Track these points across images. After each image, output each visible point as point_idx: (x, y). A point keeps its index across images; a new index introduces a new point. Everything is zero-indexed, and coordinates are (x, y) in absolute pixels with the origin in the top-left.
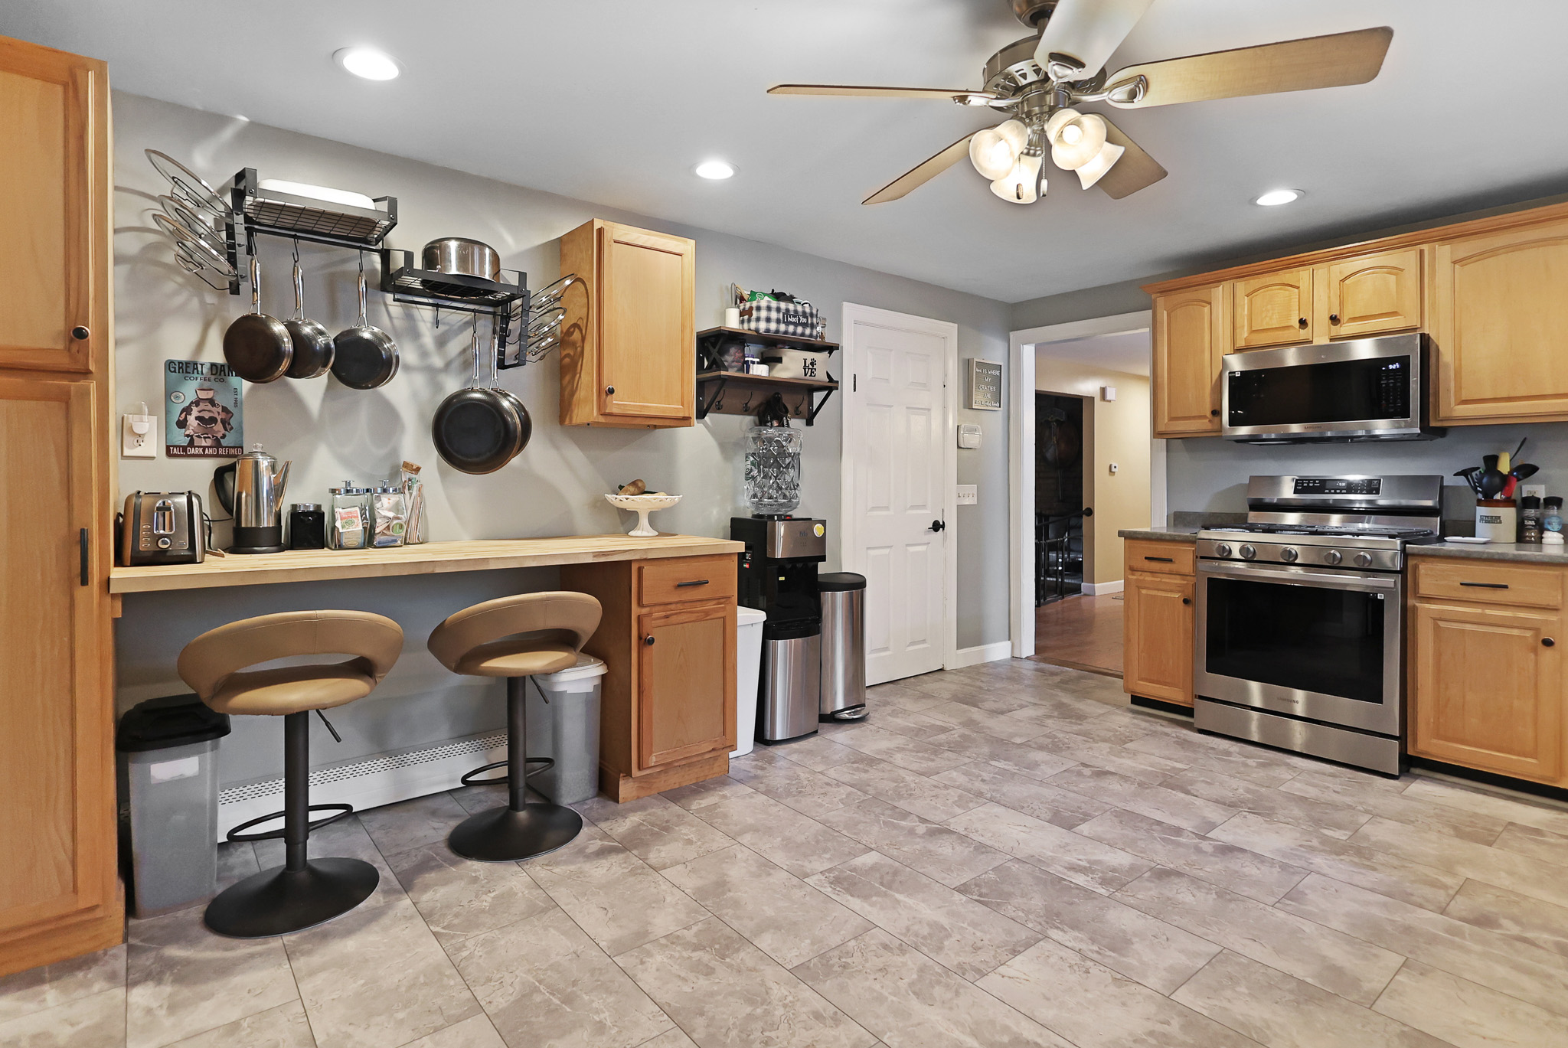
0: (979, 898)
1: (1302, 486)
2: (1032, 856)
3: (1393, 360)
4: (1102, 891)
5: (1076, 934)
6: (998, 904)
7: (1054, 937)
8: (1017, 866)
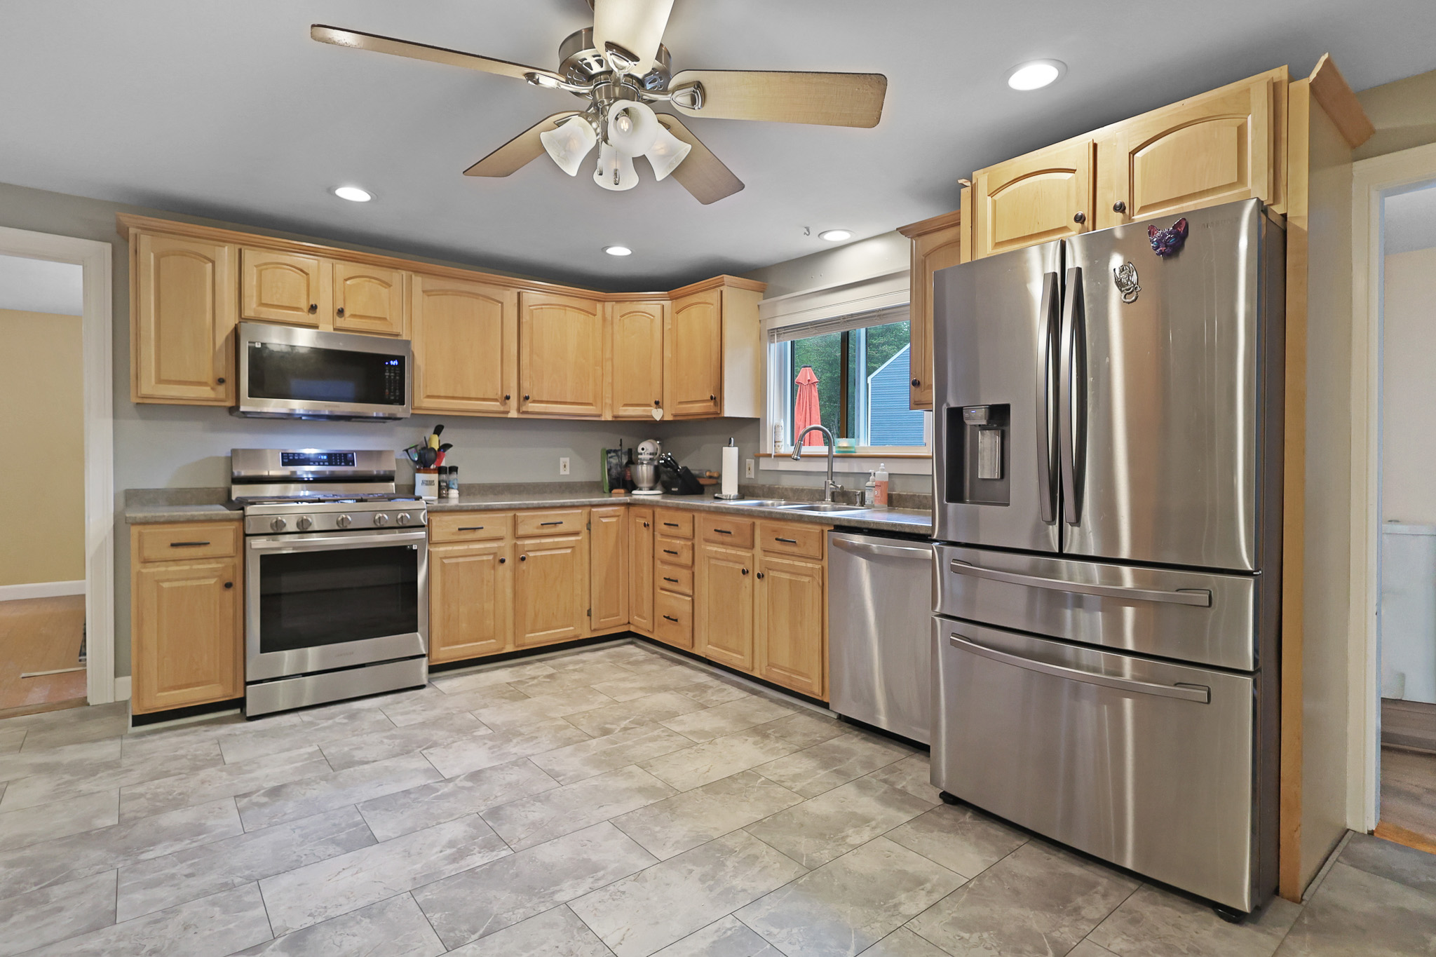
1: (288, 458)
3: (394, 358)
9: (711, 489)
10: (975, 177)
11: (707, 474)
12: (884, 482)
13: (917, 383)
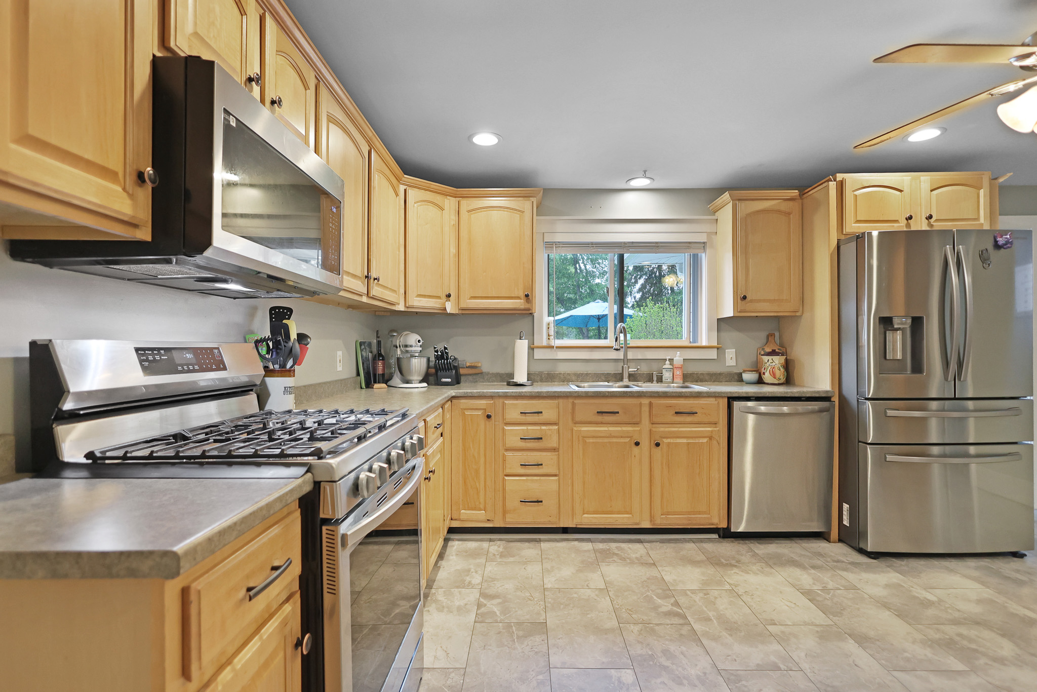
1: (147, 359)
9: (470, 378)
10: (840, 176)
11: (468, 364)
12: (682, 365)
13: (745, 298)
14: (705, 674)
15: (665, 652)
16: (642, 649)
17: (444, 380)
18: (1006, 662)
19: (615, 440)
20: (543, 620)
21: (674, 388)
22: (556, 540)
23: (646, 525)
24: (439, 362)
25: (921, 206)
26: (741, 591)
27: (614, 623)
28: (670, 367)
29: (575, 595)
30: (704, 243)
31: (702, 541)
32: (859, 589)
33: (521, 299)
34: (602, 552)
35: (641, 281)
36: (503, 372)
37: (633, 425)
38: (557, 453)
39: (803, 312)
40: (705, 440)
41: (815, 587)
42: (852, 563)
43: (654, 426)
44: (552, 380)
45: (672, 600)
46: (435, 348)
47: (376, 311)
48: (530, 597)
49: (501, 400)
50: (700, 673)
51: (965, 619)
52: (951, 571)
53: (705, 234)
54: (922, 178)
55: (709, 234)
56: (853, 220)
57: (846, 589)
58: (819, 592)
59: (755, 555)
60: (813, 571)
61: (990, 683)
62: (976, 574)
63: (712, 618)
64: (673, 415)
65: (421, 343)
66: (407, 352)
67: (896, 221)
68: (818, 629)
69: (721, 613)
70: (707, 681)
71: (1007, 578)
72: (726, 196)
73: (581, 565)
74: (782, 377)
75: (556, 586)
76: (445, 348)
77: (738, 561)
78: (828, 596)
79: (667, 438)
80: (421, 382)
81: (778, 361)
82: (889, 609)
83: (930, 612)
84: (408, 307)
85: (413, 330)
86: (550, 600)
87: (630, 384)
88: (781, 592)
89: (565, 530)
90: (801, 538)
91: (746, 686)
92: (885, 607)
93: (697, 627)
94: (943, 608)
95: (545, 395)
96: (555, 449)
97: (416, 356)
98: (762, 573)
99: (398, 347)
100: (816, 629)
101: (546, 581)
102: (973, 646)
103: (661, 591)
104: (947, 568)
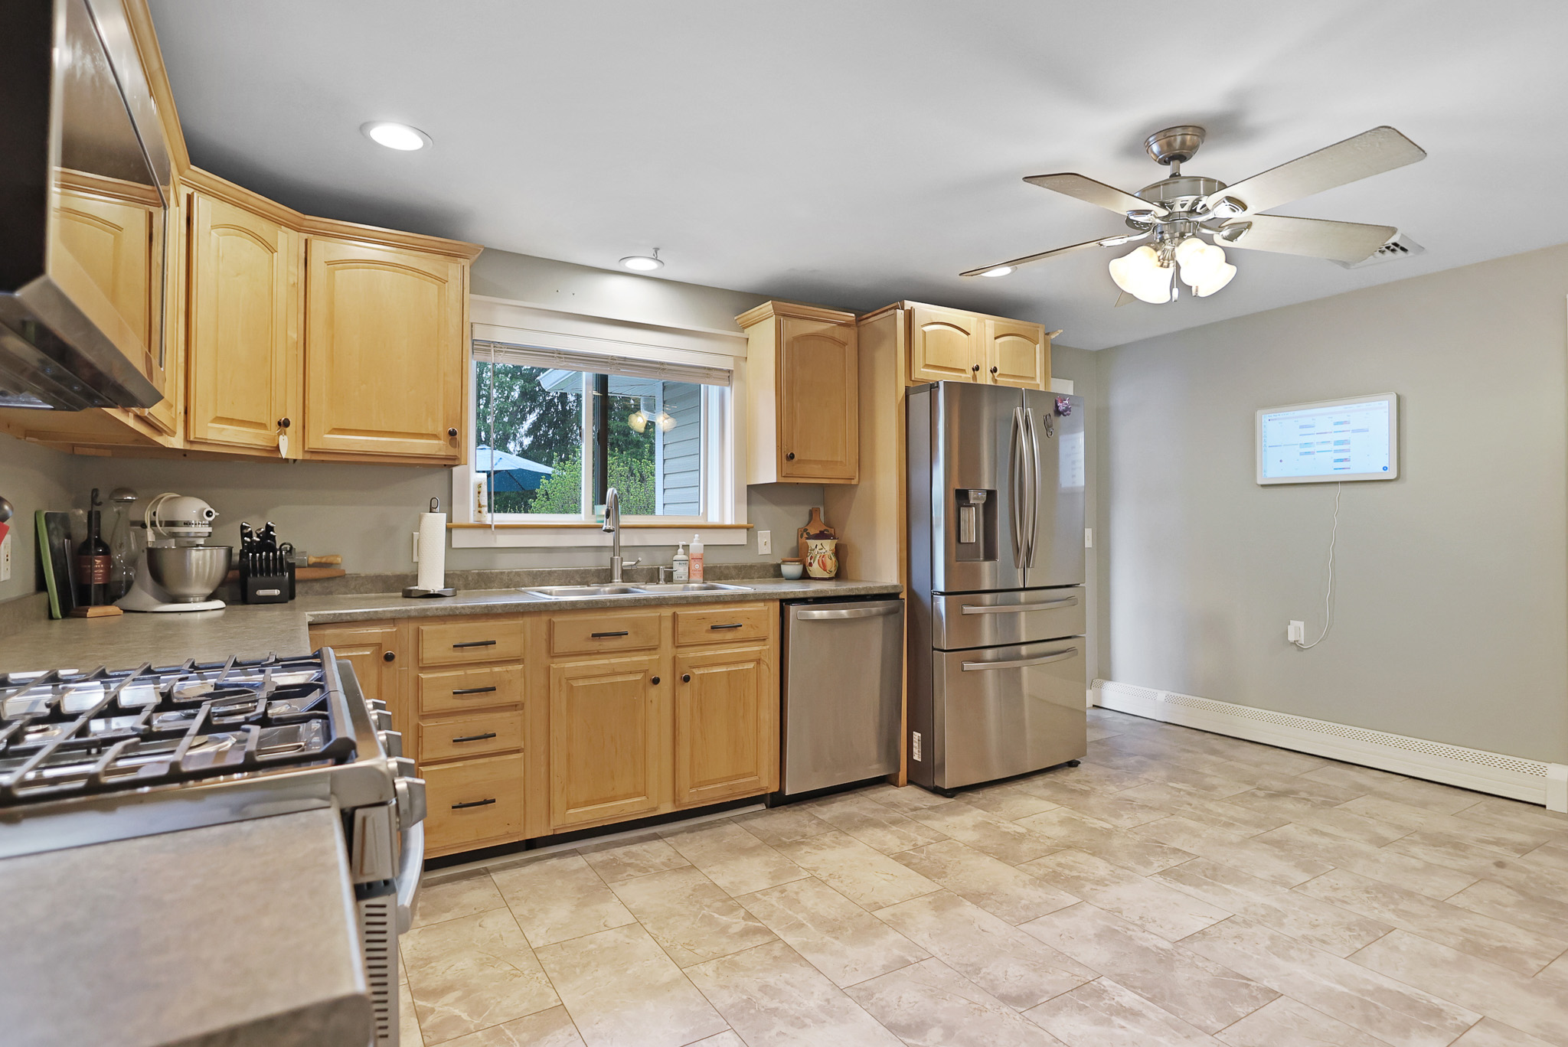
0: (1249, 983)
2: (1188, 1037)
4: (1106, 982)
5: (1145, 944)
6: (1225, 974)
7: (1166, 943)
8: (1209, 1022)
9: (317, 586)
10: (908, 304)
11: (312, 560)
12: (702, 555)
13: (792, 456)
14: (828, 1000)
15: (764, 989)
16: (731, 997)
17: (261, 592)
18: (1106, 882)
19: (619, 679)
20: (556, 1001)
21: (695, 589)
22: (517, 864)
23: (667, 808)
24: (254, 556)
25: (985, 355)
26: (824, 876)
27: (673, 971)
28: (685, 557)
29: (592, 946)
30: (729, 371)
31: (745, 817)
32: (950, 838)
33: (439, 439)
34: (604, 865)
35: (532, 418)
36: (389, 573)
37: (648, 652)
38: (521, 712)
39: (859, 482)
40: (751, 665)
41: (905, 848)
42: (931, 808)
43: (680, 650)
44: (486, 585)
45: (742, 912)
46: (243, 528)
47: (73, 446)
48: (514, 972)
49: (412, 626)
50: (821, 1003)
51: (1057, 845)
52: (1026, 794)
53: (732, 358)
54: (987, 321)
55: (737, 359)
56: (922, 365)
57: (938, 841)
58: (911, 852)
59: (821, 823)
60: (894, 828)
61: (1103, 909)
62: (1047, 793)
63: (805, 922)
64: (707, 631)
65: (211, 519)
66: (175, 535)
67: (963, 371)
68: (930, 899)
69: (813, 911)
70: (835, 1009)
71: (1073, 791)
72: (768, 307)
73: (579, 896)
74: (833, 569)
75: (553, 940)
76: (269, 528)
77: (804, 836)
78: (923, 856)
79: (698, 667)
80: (210, 598)
81: (828, 546)
82: (988, 854)
83: (1025, 847)
84: (192, 442)
85: (188, 489)
86: (552, 966)
87: (628, 585)
88: (871, 864)
89: (530, 844)
90: (866, 788)
91: (882, 1000)
92: (983, 852)
93: (791, 940)
94: (1035, 839)
95: (500, 611)
96: (516, 705)
97: (198, 546)
98: (840, 845)
99: (149, 525)
100: (927, 900)
101: (530, 936)
102: (1075, 874)
103: (720, 903)
104: (1021, 793)
